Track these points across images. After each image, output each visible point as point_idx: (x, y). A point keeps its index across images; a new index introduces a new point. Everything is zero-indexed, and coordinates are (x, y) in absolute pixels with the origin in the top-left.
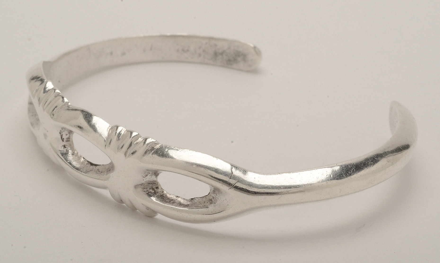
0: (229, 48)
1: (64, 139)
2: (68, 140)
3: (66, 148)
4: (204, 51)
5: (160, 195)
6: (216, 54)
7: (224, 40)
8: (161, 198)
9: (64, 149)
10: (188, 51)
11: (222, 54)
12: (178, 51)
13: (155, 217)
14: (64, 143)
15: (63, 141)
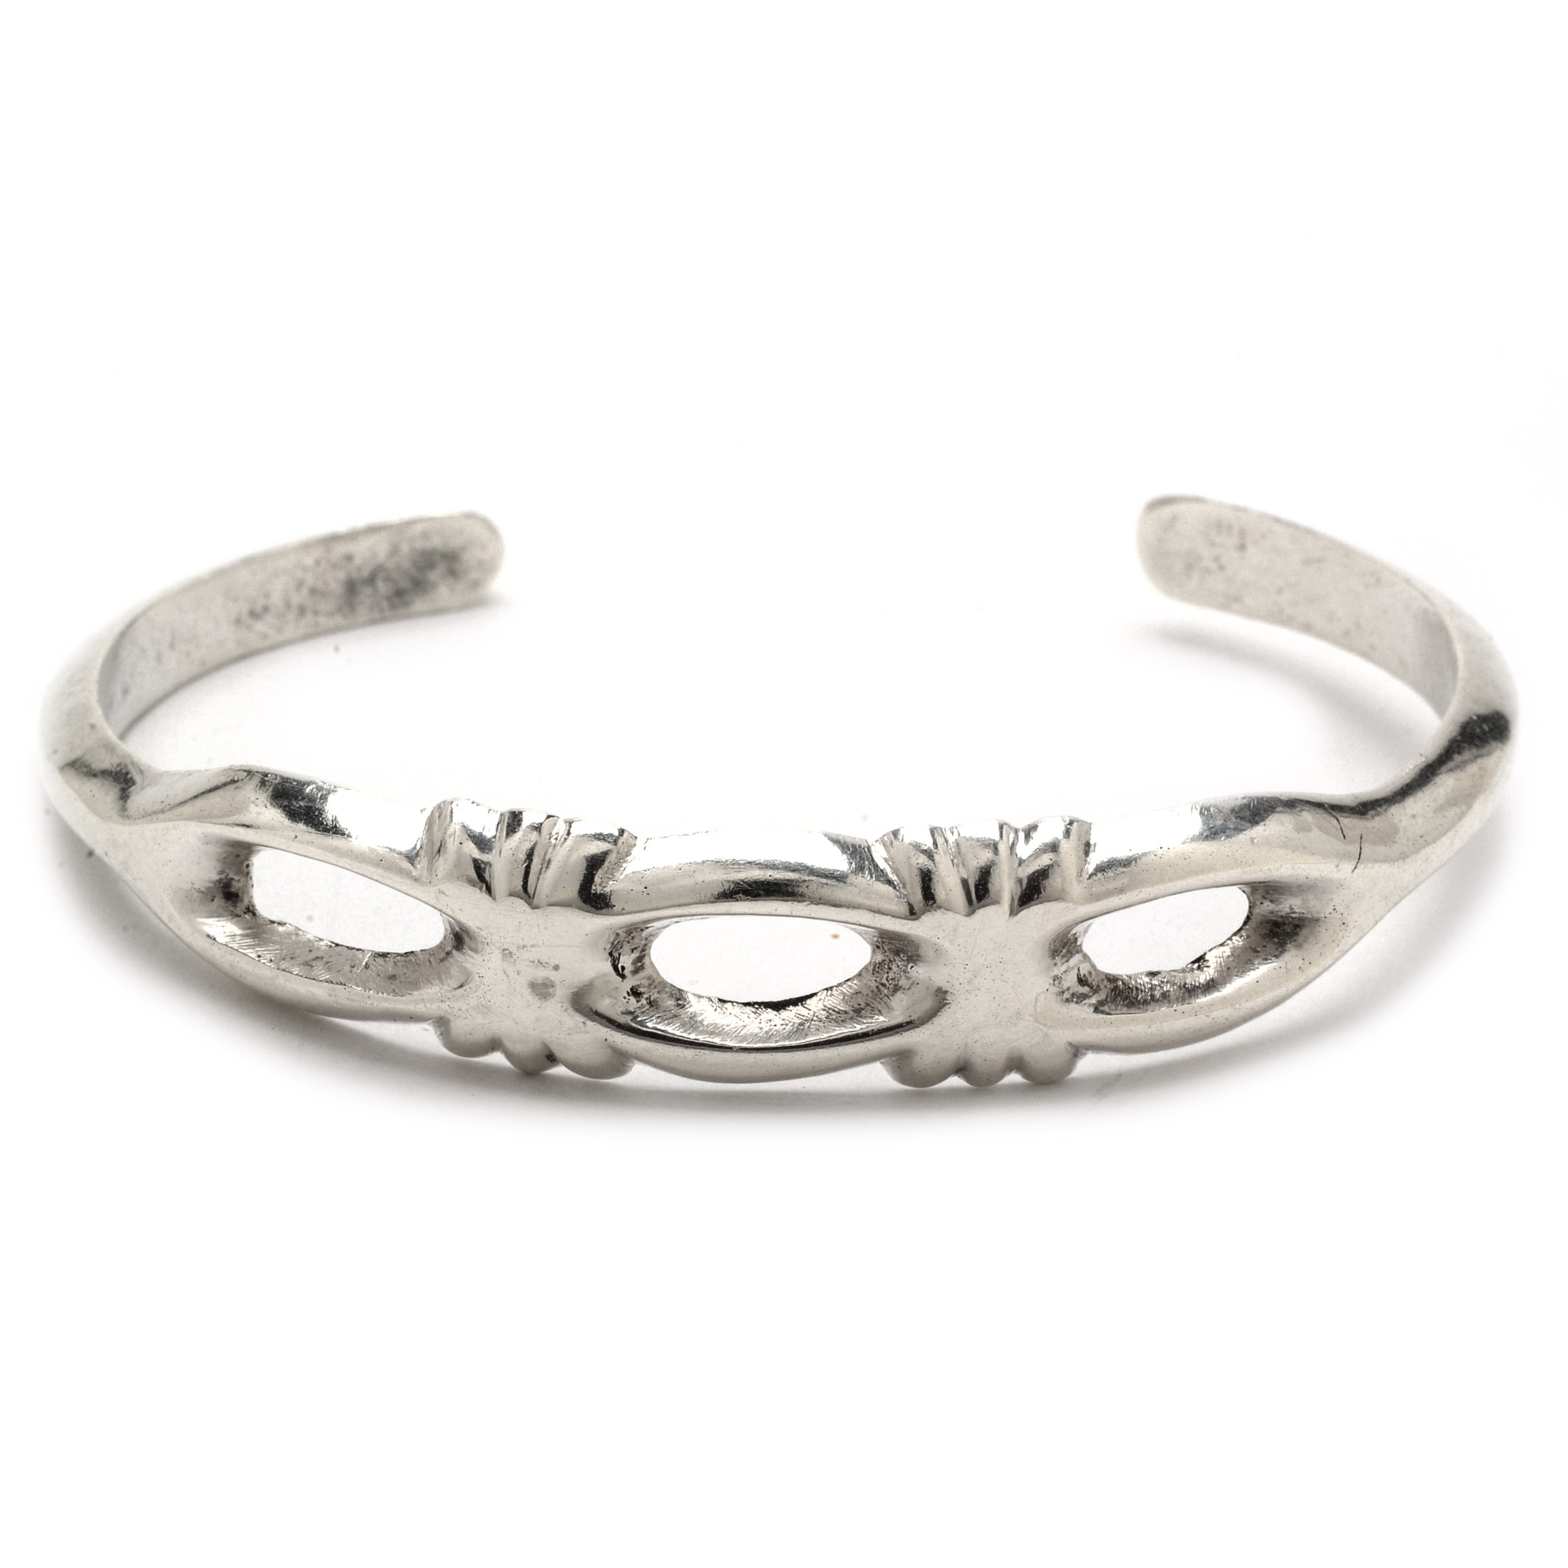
0: (395, 551)
1: (623, 968)
2: (639, 964)
3: (645, 996)
4: (313, 591)
5: (1109, 991)
6: (352, 588)
7: (372, 530)
8: (1119, 998)
9: (638, 1001)
10: (266, 609)
11: (371, 580)
12: (238, 621)
13: (1070, 1076)
14: (630, 982)
15: (623, 977)
